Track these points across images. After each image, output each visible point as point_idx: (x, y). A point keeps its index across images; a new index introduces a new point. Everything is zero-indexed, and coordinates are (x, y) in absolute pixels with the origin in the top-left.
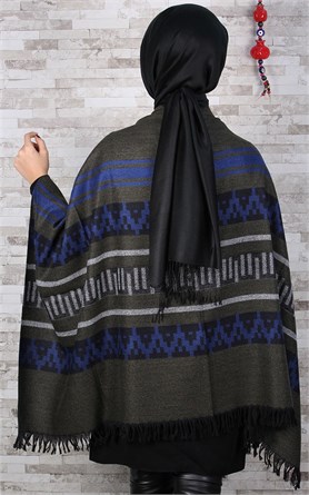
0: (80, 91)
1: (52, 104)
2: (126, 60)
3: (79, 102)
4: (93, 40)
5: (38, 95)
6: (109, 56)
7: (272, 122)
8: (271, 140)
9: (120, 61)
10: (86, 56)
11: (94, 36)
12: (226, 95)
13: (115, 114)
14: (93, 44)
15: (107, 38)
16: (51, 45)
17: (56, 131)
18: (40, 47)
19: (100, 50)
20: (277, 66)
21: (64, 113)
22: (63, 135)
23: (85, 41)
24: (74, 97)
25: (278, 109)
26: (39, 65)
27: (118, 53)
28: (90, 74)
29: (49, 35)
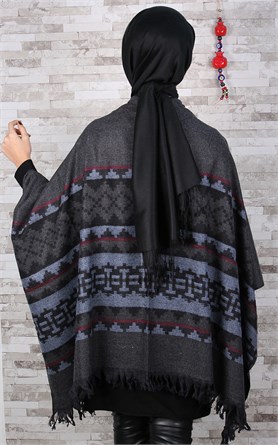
0: (70, 86)
1: (46, 97)
2: (110, 58)
3: (70, 95)
4: (81, 42)
5: (34, 89)
6: (95, 55)
7: (237, 111)
8: (236, 126)
9: (104, 59)
10: (76, 55)
11: (82, 37)
12: (197, 87)
13: (101, 105)
14: (81, 45)
15: (93, 39)
16: (45, 46)
17: (50, 120)
18: (35, 48)
19: (87, 50)
20: (240, 62)
21: (57, 105)
22: (56, 124)
23: (75, 42)
24: (65, 90)
25: (243, 99)
26: (35, 63)
27: (103, 52)
28: (79, 70)
29: (44, 37)
